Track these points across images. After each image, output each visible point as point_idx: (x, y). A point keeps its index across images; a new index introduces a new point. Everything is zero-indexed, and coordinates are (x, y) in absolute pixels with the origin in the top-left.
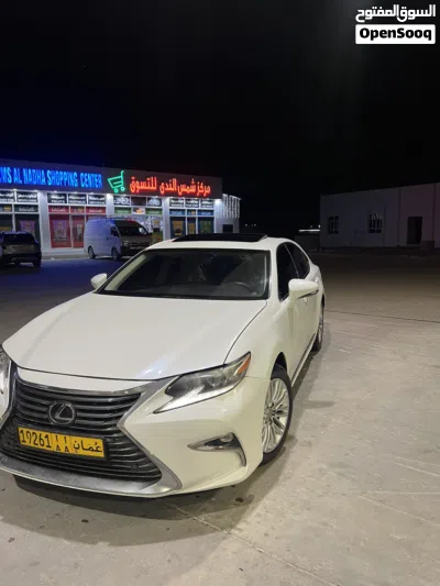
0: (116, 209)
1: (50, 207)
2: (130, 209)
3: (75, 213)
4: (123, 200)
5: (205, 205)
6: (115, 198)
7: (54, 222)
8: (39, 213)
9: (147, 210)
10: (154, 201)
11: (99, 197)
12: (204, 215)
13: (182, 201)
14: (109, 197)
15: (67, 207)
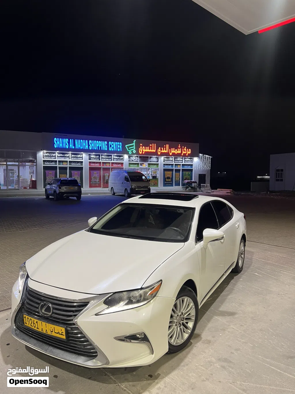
0: (130, 164)
1: (90, 162)
2: (138, 164)
3: (105, 167)
4: (134, 158)
5: (187, 161)
6: (129, 157)
7: (92, 172)
8: (83, 166)
9: (149, 164)
10: (154, 159)
11: (120, 156)
12: (186, 168)
13: (172, 159)
14: (126, 157)
15: (100, 163)
